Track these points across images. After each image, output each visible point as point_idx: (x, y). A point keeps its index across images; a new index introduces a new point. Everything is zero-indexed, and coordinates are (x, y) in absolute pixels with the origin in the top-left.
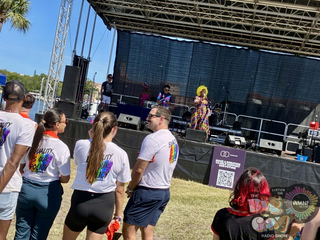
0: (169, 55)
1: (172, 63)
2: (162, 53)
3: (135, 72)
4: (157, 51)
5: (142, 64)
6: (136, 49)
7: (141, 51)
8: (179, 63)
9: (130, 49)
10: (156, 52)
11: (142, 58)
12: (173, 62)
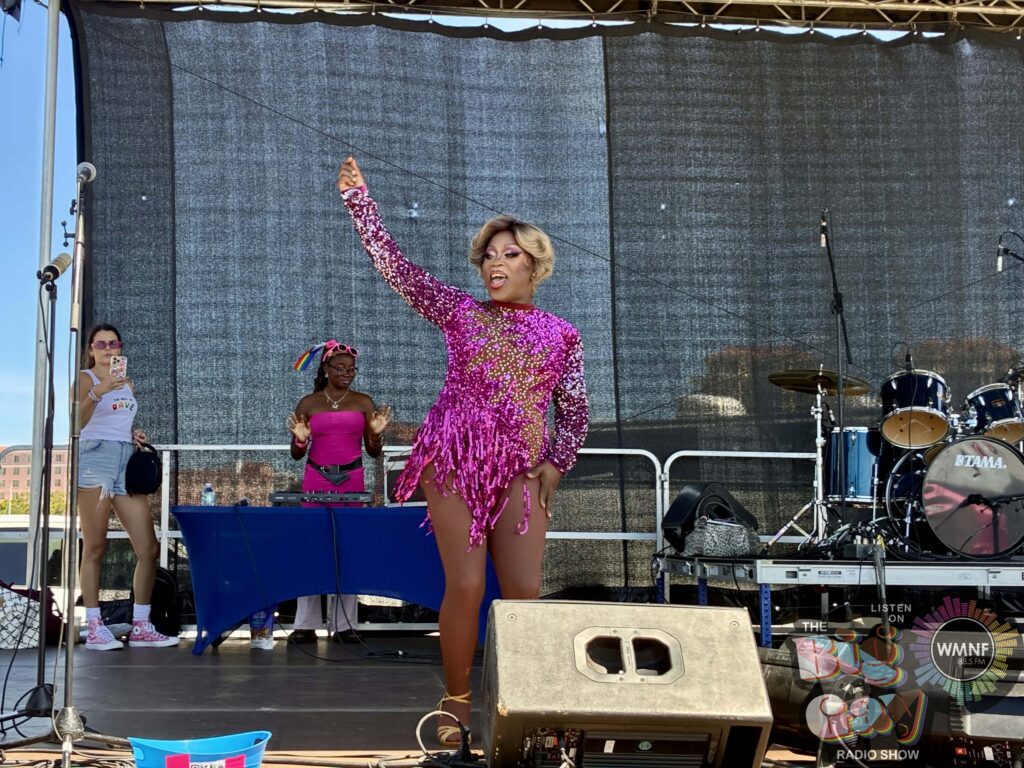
0: (454, 128)
1: (482, 179)
2: (405, 127)
3: (235, 272)
4: (365, 115)
5: (280, 214)
6: (223, 118)
7: (254, 126)
8: (531, 173)
9: (178, 125)
10: (361, 122)
11: (272, 174)
12: (486, 173)
